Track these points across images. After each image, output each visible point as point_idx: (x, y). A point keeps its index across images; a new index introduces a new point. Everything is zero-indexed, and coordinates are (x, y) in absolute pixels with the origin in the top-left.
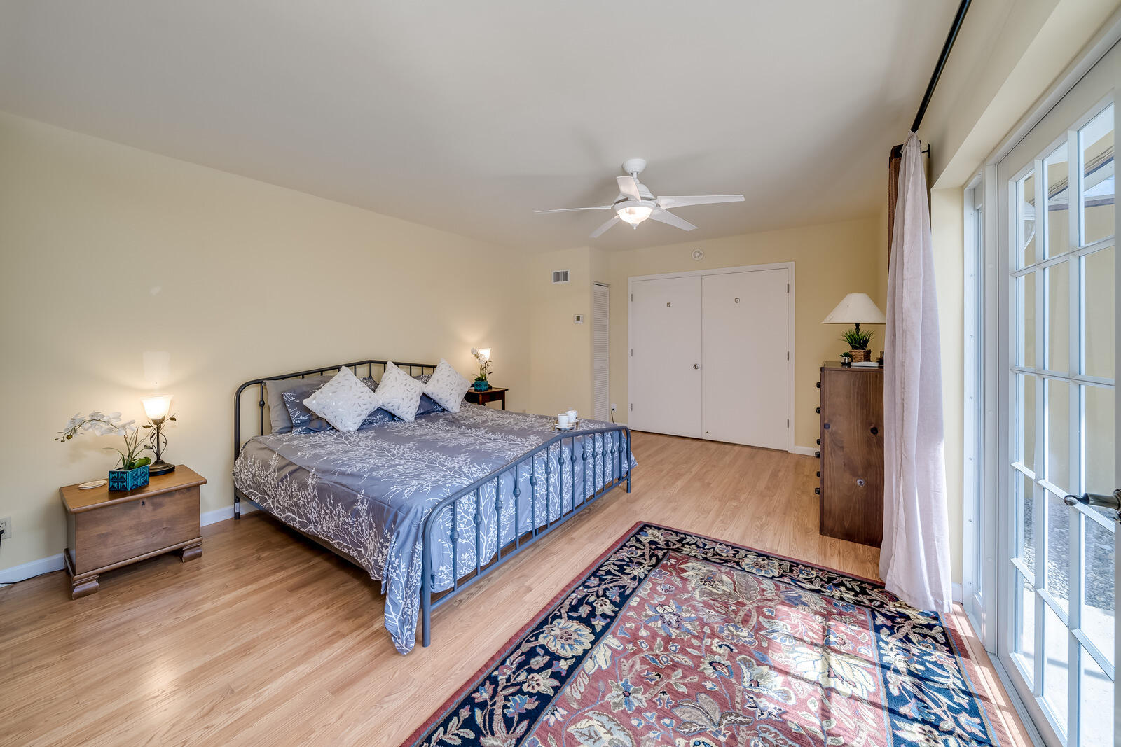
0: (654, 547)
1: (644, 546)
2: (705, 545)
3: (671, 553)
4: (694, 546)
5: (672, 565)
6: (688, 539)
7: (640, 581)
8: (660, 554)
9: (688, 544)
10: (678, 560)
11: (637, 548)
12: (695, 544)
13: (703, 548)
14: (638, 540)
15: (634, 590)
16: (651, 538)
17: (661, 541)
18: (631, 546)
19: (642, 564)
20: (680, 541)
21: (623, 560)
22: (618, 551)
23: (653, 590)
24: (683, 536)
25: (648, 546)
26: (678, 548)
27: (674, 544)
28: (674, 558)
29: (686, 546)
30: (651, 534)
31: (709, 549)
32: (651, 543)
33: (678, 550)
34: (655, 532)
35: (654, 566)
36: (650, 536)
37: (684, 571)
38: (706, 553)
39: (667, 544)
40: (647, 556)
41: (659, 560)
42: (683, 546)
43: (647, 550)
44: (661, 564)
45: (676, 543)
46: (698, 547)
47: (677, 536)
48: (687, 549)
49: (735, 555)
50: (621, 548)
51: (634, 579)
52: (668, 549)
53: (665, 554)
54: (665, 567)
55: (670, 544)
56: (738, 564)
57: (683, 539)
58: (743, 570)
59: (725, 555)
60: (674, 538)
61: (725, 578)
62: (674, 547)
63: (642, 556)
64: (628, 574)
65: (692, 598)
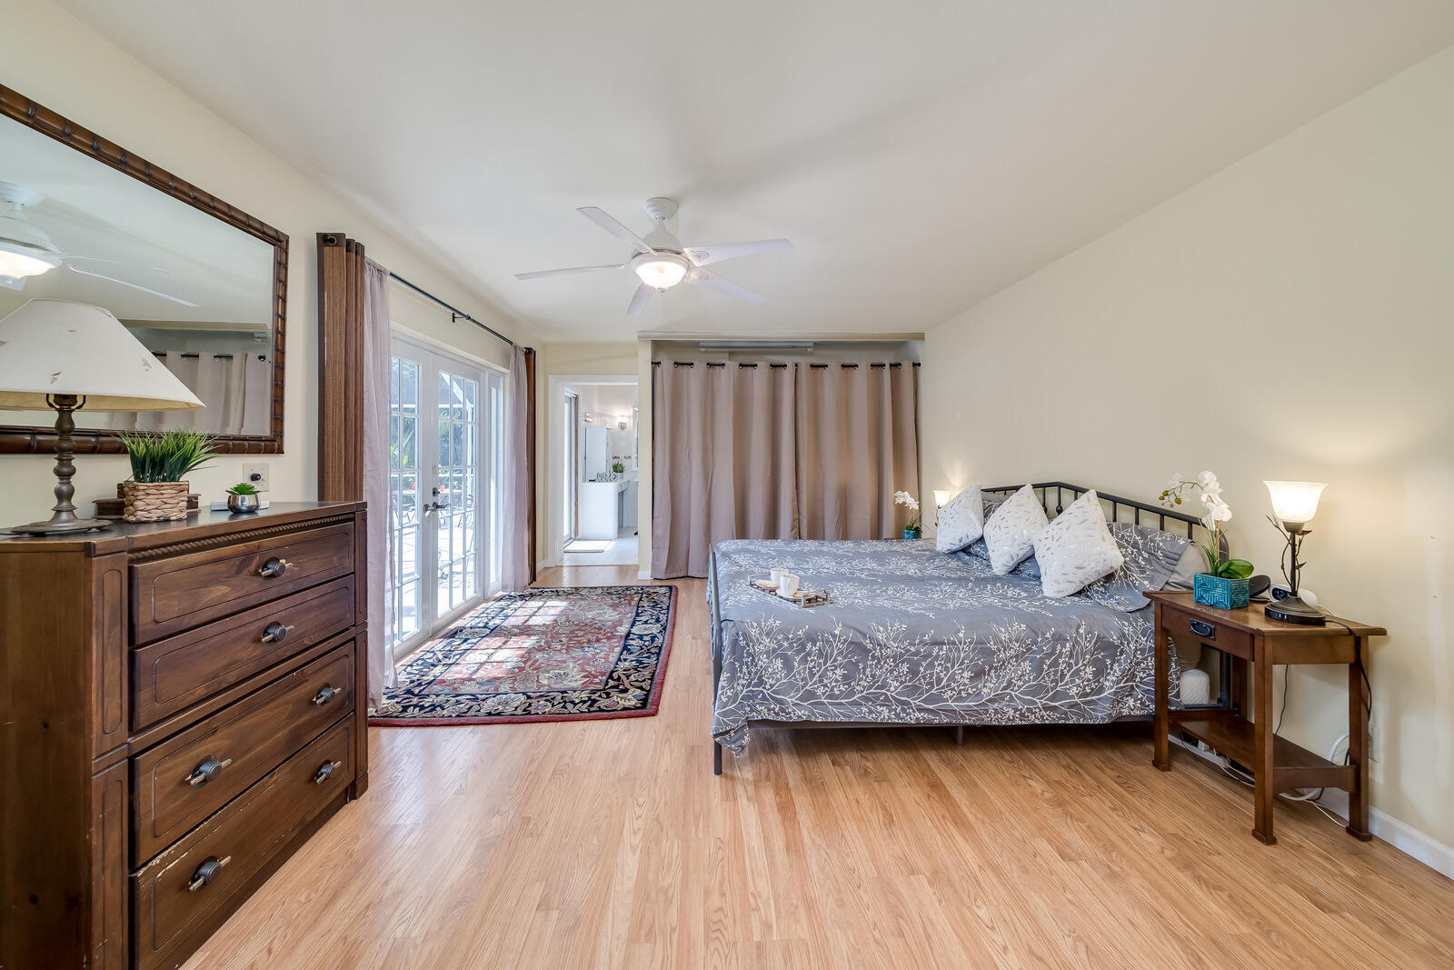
0: (621, 687)
1: (631, 685)
2: (564, 707)
3: (601, 687)
4: (577, 701)
5: (596, 677)
6: (584, 708)
7: (619, 660)
8: (611, 683)
9: (584, 702)
10: (591, 683)
11: (637, 681)
12: (575, 704)
13: (565, 702)
14: (641, 688)
15: (621, 654)
16: (629, 695)
17: (616, 696)
18: (644, 680)
19: (624, 670)
20: (595, 701)
21: (643, 668)
22: (654, 673)
23: (606, 658)
24: (592, 709)
25: (628, 686)
26: (595, 693)
27: (600, 696)
28: (596, 683)
29: (586, 699)
30: (631, 699)
31: (560, 703)
32: (626, 691)
33: (594, 692)
34: (627, 704)
35: (613, 672)
36: (630, 697)
37: (584, 677)
38: (562, 698)
39: (608, 695)
40: (623, 678)
41: (611, 677)
42: (589, 698)
43: (626, 682)
44: (608, 674)
45: (598, 699)
46: (572, 702)
47: (599, 707)
48: (584, 696)
49: (530, 705)
50: (653, 676)
51: (625, 660)
52: (604, 689)
53: (607, 684)
54: (603, 674)
55: (604, 696)
56: (529, 697)
57: (591, 706)
58: (524, 694)
59: (541, 703)
60: (603, 703)
61: (546, 682)
62: (599, 693)
63: (628, 677)
64: (632, 661)
65: (575, 662)
